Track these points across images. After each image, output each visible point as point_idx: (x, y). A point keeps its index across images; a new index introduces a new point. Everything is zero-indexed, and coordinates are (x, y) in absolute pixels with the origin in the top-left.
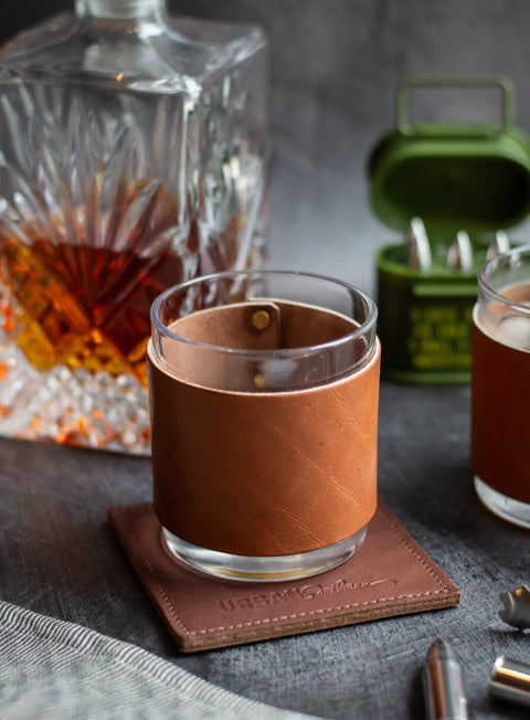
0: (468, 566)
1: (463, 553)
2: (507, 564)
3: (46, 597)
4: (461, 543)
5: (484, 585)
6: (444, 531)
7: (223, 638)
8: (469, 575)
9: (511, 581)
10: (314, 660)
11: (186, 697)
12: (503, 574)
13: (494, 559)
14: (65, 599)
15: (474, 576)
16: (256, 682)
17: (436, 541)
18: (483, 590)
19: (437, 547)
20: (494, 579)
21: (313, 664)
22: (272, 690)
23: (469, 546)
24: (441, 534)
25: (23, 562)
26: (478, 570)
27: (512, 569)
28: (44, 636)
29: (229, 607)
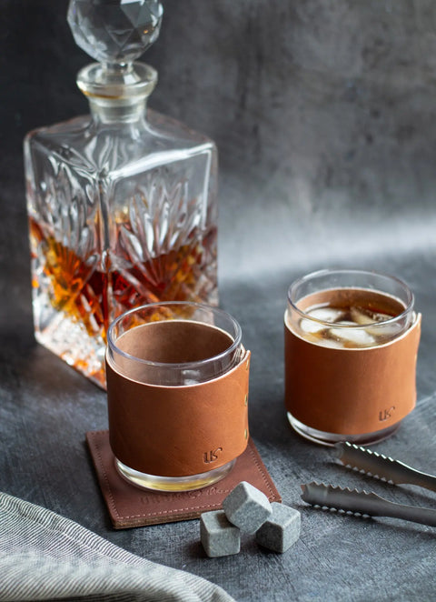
0: (283, 469)
1: (280, 460)
2: (306, 467)
3: (36, 492)
4: (280, 453)
5: (292, 481)
6: (270, 445)
7: (138, 521)
8: (283, 475)
9: (307, 478)
10: (191, 531)
11: (101, 554)
12: (304, 473)
13: (299, 464)
14: (47, 494)
15: (286, 476)
16: (159, 545)
17: (265, 452)
18: (291, 484)
19: (265, 456)
20: (298, 478)
21: (191, 533)
22: (168, 549)
23: (284, 455)
24: (268, 447)
25: (21, 469)
26: (288, 471)
27: (308, 470)
28: (24, 515)
29: (145, 502)
